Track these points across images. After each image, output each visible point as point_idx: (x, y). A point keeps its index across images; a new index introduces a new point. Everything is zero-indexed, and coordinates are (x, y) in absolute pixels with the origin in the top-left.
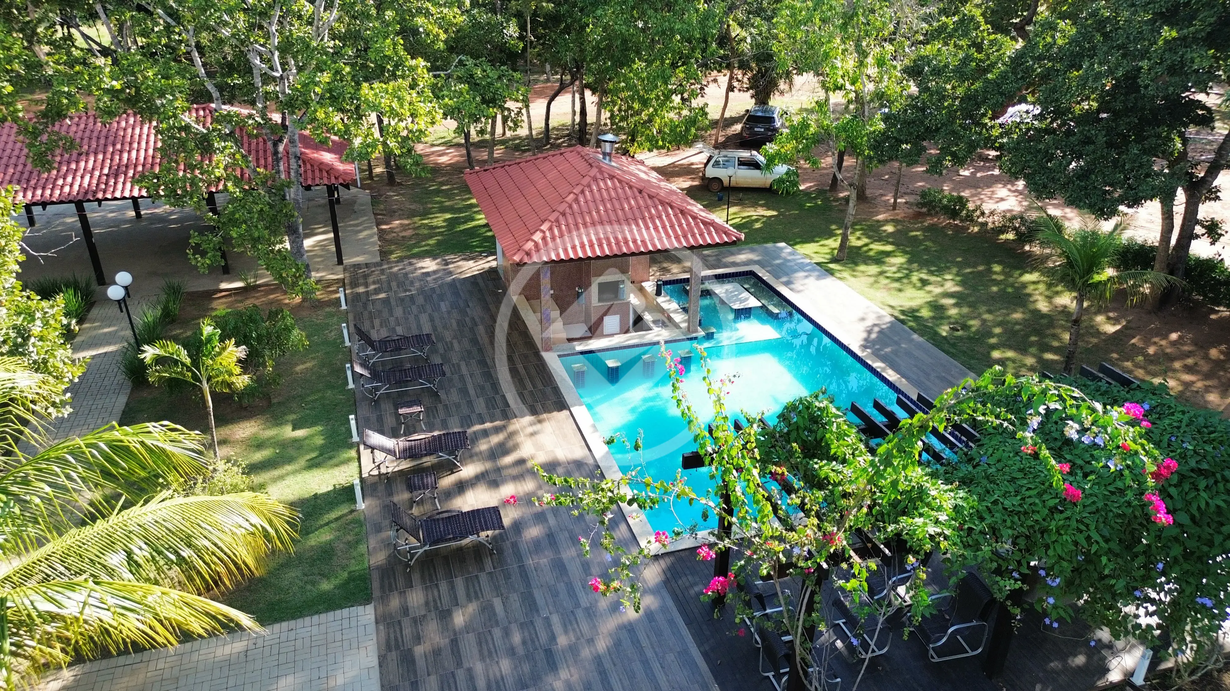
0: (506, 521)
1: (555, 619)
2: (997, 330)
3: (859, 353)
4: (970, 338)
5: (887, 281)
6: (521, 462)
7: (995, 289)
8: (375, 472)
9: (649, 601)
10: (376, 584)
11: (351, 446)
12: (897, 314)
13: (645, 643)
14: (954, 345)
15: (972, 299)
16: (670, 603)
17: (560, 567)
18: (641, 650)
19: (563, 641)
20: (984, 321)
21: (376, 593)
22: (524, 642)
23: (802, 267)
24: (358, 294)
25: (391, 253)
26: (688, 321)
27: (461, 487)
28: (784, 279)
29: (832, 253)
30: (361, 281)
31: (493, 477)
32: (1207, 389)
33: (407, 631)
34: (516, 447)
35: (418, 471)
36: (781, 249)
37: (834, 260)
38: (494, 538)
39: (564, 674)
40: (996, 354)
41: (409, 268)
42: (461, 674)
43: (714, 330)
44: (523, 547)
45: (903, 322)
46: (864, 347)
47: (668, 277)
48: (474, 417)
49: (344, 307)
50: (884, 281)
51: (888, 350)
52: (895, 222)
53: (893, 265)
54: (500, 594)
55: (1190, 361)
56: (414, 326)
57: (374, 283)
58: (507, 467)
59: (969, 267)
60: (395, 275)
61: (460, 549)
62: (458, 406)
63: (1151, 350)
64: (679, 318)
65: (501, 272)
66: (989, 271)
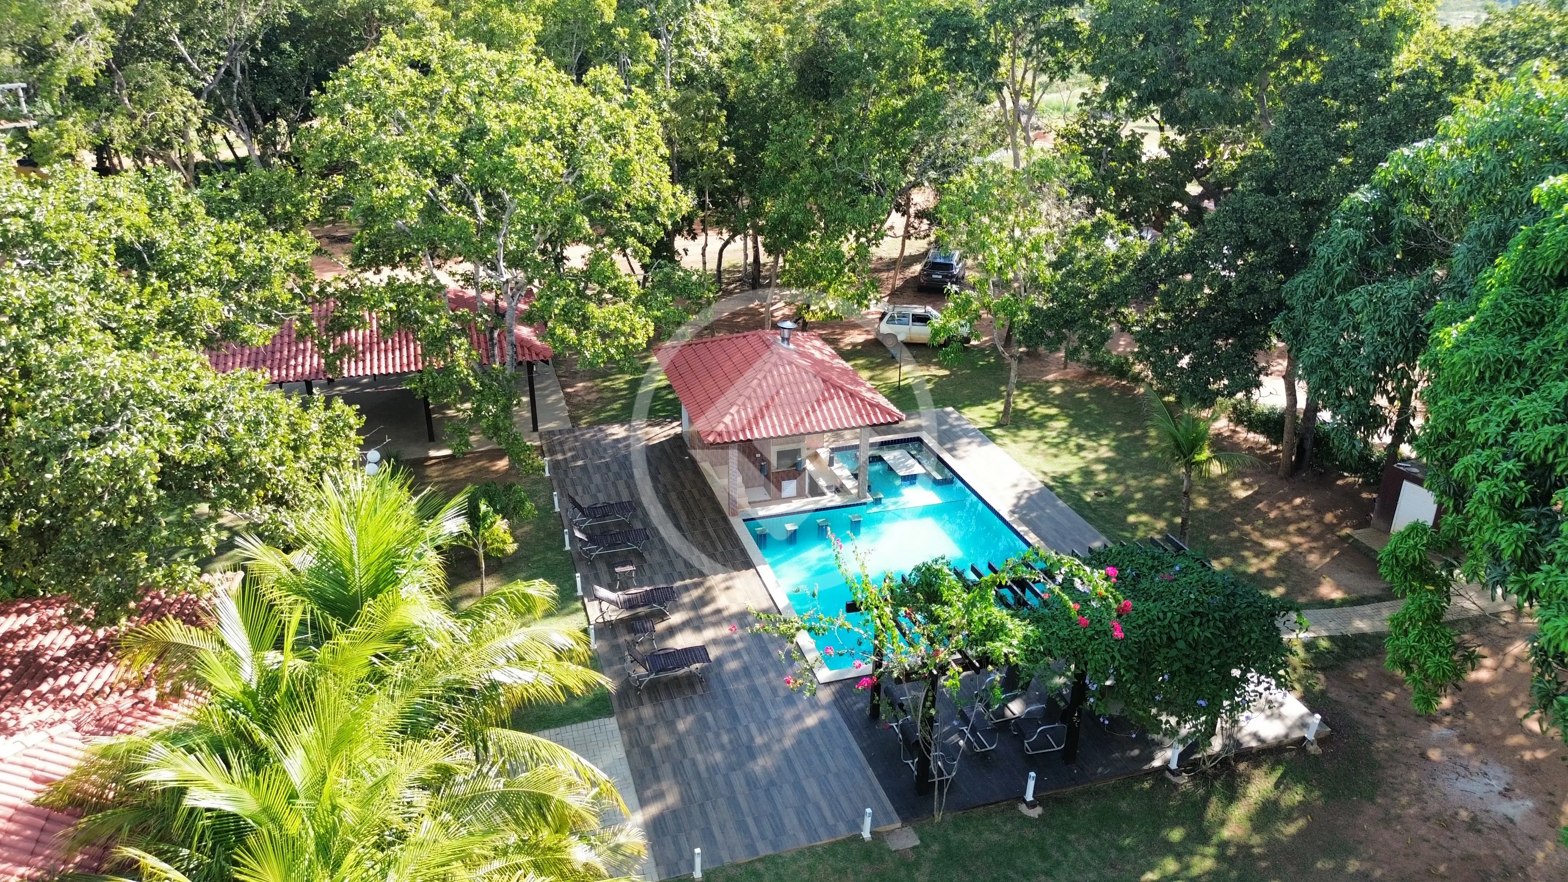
0: (712, 657)
1: (753, 728)
2: (1139, 496)
3: (1008, 519)
4: (1111, 504)
5: (1045, 447)
6: (718, 611)
7: (1146, 454)
8: (601, 620)
9: (823, 714)
10: (615, 704)
11: (577, 599)
12: (1048, 480)
13: (819, 742)
14: (1094, 511)
15: (1121, 465)
16: (838, 716)
17: (754, 690)
18: (817, 747)
19: (759, 740)
20: (1128, 487)
21: (616, 708)
22: (731, 741)
23: (966, 433)
24: (558, 462)
25: (580, 418)
26: (858, 487)
27: (672, 631)
28: (949, 446)
29: (997, 417)
30: (558, 448)
31: (696, 624)
32: (1311, 550)
33: (644, 735)
34: (713, 600)
35: (635, 618)
36: (948, 414)
37: (998, 425)
38: (702, 669)
39: (761, 761)
40: (1132, 519)
41: (600, 435)
42: (686, 763)
44: (725, 677)
45: (1051, 488)
46: (1013, 512)
47: (841, 443)
48: (675, 574)
49: (547, 474)
50: (1042, 446)
51: (1034, 515)
52: (1065, 382)
53: (1054, 429)
54: (711, 710)
55: (1304, 525)
56: (613, 492)
57: (570, 450)
58: (706, 616)
59: (1127, 431)
60: (588, 442)
61: (676, 678)
62: (661, 566)
63: (1272, 515)
64: (850, 484)
65: (686, 439)
66: (1145, 436)
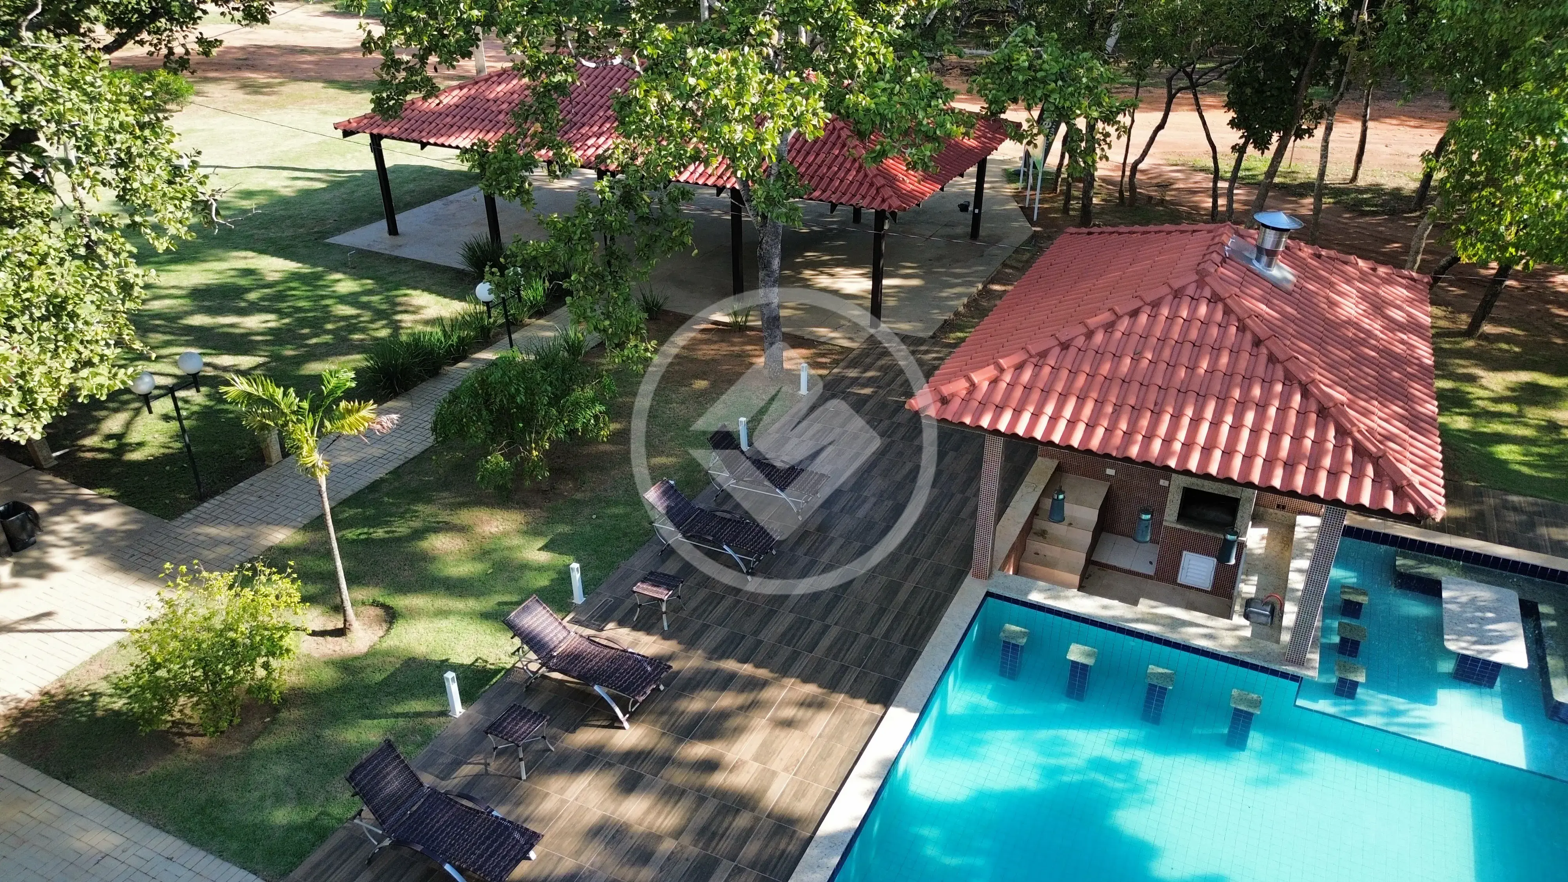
25: (962, 328)
30: (869, 360)
43: (1361, 678)
57: (881, 368)
